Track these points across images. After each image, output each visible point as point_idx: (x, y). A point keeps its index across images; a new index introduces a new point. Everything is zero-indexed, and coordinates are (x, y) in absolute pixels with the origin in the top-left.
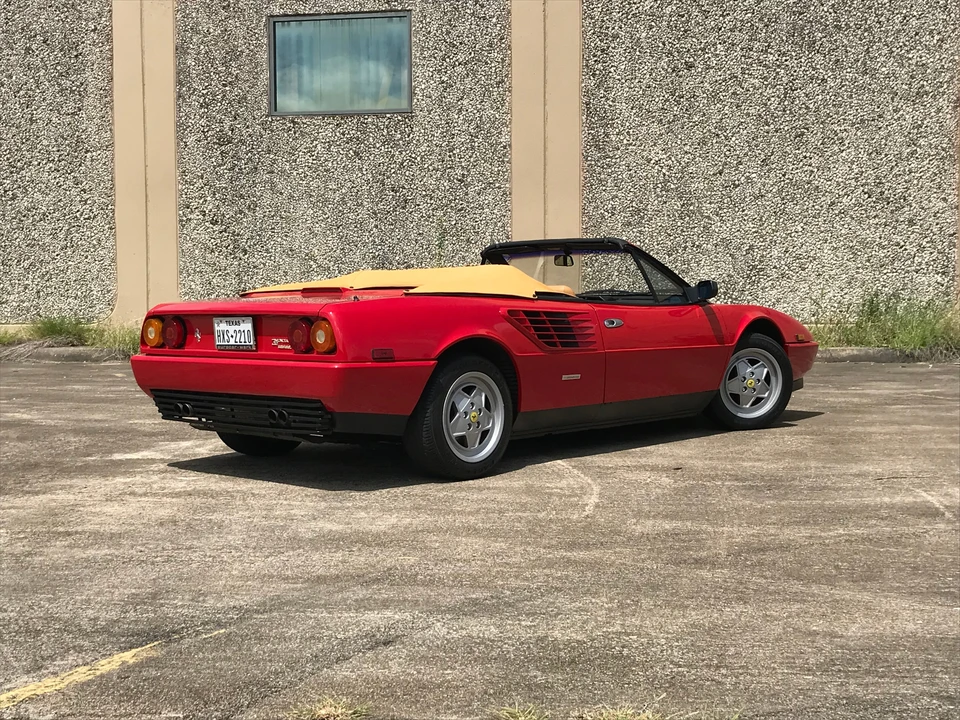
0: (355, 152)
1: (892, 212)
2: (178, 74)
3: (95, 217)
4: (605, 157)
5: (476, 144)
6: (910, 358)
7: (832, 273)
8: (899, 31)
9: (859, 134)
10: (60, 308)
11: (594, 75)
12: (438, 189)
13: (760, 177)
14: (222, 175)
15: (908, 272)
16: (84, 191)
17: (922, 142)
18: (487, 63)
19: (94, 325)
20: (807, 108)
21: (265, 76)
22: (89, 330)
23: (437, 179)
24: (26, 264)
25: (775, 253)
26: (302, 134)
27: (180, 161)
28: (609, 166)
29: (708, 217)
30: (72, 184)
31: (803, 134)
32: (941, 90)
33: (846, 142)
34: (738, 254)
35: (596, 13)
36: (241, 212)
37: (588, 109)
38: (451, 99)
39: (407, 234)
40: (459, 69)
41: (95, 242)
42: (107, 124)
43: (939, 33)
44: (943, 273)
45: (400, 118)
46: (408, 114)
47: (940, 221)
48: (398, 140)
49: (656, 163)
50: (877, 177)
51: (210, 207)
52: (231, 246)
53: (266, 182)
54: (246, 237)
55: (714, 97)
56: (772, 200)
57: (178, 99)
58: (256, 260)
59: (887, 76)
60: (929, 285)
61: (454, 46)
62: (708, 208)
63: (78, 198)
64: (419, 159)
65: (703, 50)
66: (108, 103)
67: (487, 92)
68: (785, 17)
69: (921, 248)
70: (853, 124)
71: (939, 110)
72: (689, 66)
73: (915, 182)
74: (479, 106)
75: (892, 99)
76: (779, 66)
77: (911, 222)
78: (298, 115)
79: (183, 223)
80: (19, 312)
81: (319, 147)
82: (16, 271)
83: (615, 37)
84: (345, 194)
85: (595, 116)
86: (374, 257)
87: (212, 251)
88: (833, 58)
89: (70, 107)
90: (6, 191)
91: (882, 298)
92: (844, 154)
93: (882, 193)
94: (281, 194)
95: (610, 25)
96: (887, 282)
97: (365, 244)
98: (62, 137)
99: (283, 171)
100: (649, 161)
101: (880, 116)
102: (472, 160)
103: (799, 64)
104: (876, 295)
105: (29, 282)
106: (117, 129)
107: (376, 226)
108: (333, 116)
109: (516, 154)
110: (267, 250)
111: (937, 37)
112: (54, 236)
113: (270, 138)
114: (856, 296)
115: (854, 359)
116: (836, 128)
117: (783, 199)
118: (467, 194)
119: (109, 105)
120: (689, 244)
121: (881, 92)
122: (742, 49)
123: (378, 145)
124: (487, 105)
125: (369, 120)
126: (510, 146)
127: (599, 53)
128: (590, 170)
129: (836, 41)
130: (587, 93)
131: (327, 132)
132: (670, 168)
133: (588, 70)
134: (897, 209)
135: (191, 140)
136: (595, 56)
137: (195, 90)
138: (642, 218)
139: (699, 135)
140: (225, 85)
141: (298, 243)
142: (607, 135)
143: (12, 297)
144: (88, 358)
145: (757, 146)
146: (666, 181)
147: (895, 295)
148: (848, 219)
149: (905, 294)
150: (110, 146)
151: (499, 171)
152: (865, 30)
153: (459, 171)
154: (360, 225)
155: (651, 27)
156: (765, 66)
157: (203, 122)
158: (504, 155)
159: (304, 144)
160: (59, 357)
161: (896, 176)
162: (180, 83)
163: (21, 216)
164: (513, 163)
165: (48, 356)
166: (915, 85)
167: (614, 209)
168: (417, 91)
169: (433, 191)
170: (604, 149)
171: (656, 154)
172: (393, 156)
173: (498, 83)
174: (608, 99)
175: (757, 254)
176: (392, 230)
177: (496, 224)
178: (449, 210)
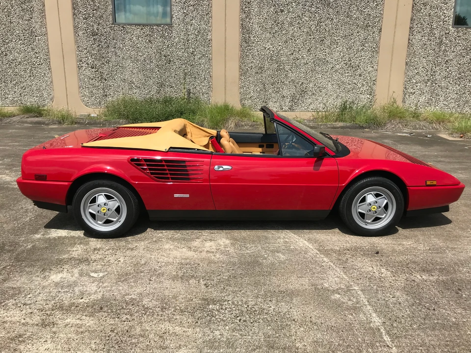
0: (149, 40)
1: (354, 71)
2: (73, 4)
3: (42, 64)
4: (249, 46)
5: (198, 39)
6: (362, 127)
7: (331, 93)
9: (344, 41)
10: (31, 101)
11: (245, 13)
12: (183, 56)
13: (307, 56)
14: (95, 48)
15: (358, 94)
16: (37, 53)
17: (366, 45)
18: (202, 5)
19: (46, 108)
20: (326, 30)
21: (110, 7)
22: (44, 110)
23: (183, 53)
24: (14, 82)
25: (311, 86)
26: (127, 32)
27: (76, 42)
28: (250, 50)
29: (287, 71)
30: (31, 50)
31: (323, 40)
32: (375, 25)
33: (339, 44)
34: (297, 86)
36: (103, 64)
37: (243, 27)
38: (187, 20)
39: (171, 74)
40: (191, 8)
41: (43, 74)
42: (44, 25)
43: (376, 2)
44: (370, 94)
45: (167, 27)
46: (170, 25)
47: (371, 75)
48: (167, 36)
49: (268, 49)
50: (349, 58)
51: (90, 61)
52: (100, 78)
53: (113, 52)
54: (106, 74)
55: (291, 24)
56: (311, 65)
57: (74, 16)
58: (110, 83)
59: (356, 19)
60: (365, 99)
62: (287, 68)
63: (34, 56)
64: (175, 44)
65: (287, 4)
66: (44, 16)
67: (202, 17)
69: (363, 85)
70: (342, 37)
71: (374, 33)
72: (282, 11)
73: (363, 60)
74: (199, 23)
75: (357, 28)
76: (316, 13)
77: (360, 75)
78: (125, 24)
79: (80, 67)
80: (13, 102)
81: (134, 38)
82: (10, 85)
84: (145, 58)
85: (245, 30)
86: (158, 83)
87: (92, 79)
88: (336, 10)
89: (27, 17)
90: (2, 52)
91: (348, 103)
92: (338, 49)
93: (351, 64)
94: (119, 57)
96: (350, 97)
97: (154, 78)
98: (25, 30)
99: (120, 48)
100: (265, 48)
101: (352, 34)
102: (196, 45)
104: (346, 102)
105: (16, 90)
106: (48, 26)
107: (158, 71)
108: (139, 25)
109: (214, 43)
110: (115, 80)
111: (375, 4)
112: (25, 71)
113: (114, 34)
114: (339, 102)
115: (342, 127)
116: (336, 38)
117: (315, 65)
118: (194, 59)
119: (44, 17)
120: (280, 81)
121: (353, 25)
122: (302, 5)
123: (158, 38)
124: (202, 23)
125: (155, 27)
126: (211, 40)
127: (247, 4)
128: (243, 51)
129: (338, 3)
130: (242, 20)
131: (138, 31)
132: (273, 51)
133: (243, 11)
134: (356, 70)
135: (81, 33)
136: (245, 5)
137: (81, 12)
138: (262, 70)
139: (284, 39)
140: (93, 10)
141: (127, 77)
142: (250, 37)
143: (10, 96)
144: (44, 123)
145: (306, 44)
146: (271, 56)
147: (353, 102)
148: (338, 73)
149: (356, 102)
150: (46, 34)
151: (207, 50)
153: (191, 50)
154: (152, 70)
156: (311, 12)
157: (85, 26)
158: (209, 44)
159: (128, 36)
160: (31, 123)
161: (356, 57)
162: (74, 8)
163: (10, 62)
164: (213, 46)
165: (26, 122)
166: (366, 23)
167: (252, 67)
168: (174, 16)
169: (181, 57)
170: (248, 43)
171: (268, 46)
172: (164, 43)
173: (207, 14)
174: (250, 23)
175: (304, 86)
176: (165, 73)
177: (206, 71)
178: (188, 65)
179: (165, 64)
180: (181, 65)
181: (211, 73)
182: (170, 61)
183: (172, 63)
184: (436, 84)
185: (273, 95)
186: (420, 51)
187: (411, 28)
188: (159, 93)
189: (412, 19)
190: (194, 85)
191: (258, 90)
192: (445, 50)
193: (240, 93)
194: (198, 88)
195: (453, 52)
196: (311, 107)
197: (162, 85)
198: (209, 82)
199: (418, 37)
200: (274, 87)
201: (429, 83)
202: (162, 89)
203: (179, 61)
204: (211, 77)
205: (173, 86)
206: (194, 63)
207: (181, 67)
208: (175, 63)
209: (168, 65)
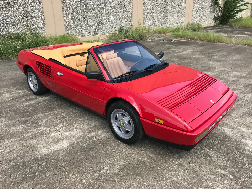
7: (114, 22)
25: (104, 18)
29: (91, 10)
34: (97, 19)
39: (11, 15)
44: (131, 22)
47: (130, 11)
56: (102, 6)
60: (129, 24)
62: (91, 8)
69: (127, 17)
73: (126, 2)
77: (126, 11)
93: (121, 4)
96: (123, 23)
104: (121, 27)
114: (118, 27)
117: (105, 6)
120: (87, 17)
134: (124, 8)
138: (77, 10)
148: (116, 10)
149: (125, 26)
167: (70, 7)
175: (101, 18)
176: (5, 14)
177: (39, 12)
178: (24, 7)
179: (5, 7)
180: (18, 7)
181: (43, 13)
182: (8, 4)
183: (10, 6)
184: (154, 14)
185: (85, 26)
188: (3, 31)
190: (31, 22)
191: (76, 23)
193: (65, 26)
194: (35, 25)
196: (105, 31)
197: (4, 24)
198: (43, 20)
200: (85, 21)
201: (152, 14)
202: (5, 28)
203: (16, 4)
204: (43, 15)
205: (14, 24)
206: (28, 5)
207: (19, 9)
208: (13, 5)
209: (7, 7)
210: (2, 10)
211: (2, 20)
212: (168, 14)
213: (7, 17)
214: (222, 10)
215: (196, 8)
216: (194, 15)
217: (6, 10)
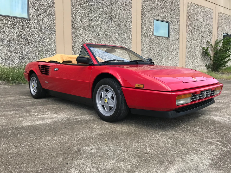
0: (13, 27)
4: (77, 37)
5: (47, 30)
8: (124, 20)
9: (119, 38)
11: (74, 18)
12: (38, 40)
17: (127, 40)
18: (49, 11)
20: (111, 32)
23: (37, 37)
28: (77, 39)
31: (111, 37)
32: (130, 32)
33: (117, 39)
35: (74, 5)
38: (40, 18)
39: (29, 51)
40: (42, 11)
45: (26, 20)
46: (29, 19)
48: (26, 26)
49: (86, 39)
55: (96, 27)
59: (123, 28)
61: (41, 4)
64: (32, 32)
65: (94, 17)
67: (49, 17)
68: (108, 14)
70: (118, 36)
71: (129, 35)
74: (48, 21)
83: (78, 11)
84: (10, 39)
85: (74, 27)
86: (20, 56)
88: (115, 23)
95: (77, 8)
97: (17, 53)
101: (122, 35)
102: (46, 34)
103: (110, 23)
107: (20, 48)
108: (5, 16)
109: (57, 33)
116: (115, 36)
118: (45, 42)
121: (122, 31)
122: (101, 18)
123: (20, 27)
124: (50, 21)
125: (17, 19)
126: (55, 31)
127: (75, 14)
128: (73, 39)
129: (115, 20)
130: (72, 22)
131: (3, 21)
132: (89, 40)
133: (72, 17)
136: (74, 14)
139: (94, 34)
142: (77, 32)
145: (104, 38)
151: (53, 37)
152: (120, 19)
153: (43, 36)
154: (15, 48)
155: (85, 10)
156: (105, 23)
158: (54, 33)
164: (56, 35)
166: (126, 30)
168: (31, 14)
169: (36, 40)
170: (76, 35)
171: (86, 37)
172: (24, 30)
173: (52, 16)
174: (77, 24)
176: (25, 50)
177: (53, 50)
178: (41, 45)
179: (25, 44)
180: (36, 45)
181: (56, 51)
182: (29, 42)
183: (30, 43)
186: (145, 45)
187: (141, 35)
188: (20, 63)
189: (141, 31)
192: (152, 45)
195: (155, 46)
197: (23, 58)
199: (144, 39)
202: (23, 61)
203: (35, 43)
204: (56, 53)
205: (31, 58)
206: (45, 45)
207: (36, 46)
208: (32, 44)
209: (27, 44)
210: (23, 46)
211: (21, 54)
212: (164, 60)
213: (26, 52)
214: (212, 59)
215: (188, 56)
216: (187, 62)
217: (26, 47)
